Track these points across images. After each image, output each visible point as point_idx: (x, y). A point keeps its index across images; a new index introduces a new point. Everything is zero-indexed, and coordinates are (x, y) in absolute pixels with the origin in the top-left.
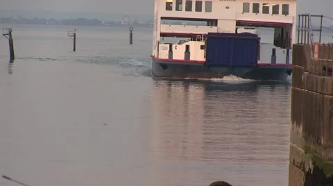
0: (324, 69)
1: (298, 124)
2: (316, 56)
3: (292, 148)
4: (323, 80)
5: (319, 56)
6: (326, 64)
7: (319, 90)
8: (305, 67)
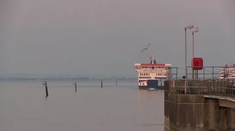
0: (177, 91)
1: (167, 117)
2: (174, 85)
3: (165, 128)
4: (177, 96)
5: (175, 86)
6: (178, 89)
7: (175, 101)
8: (169, 90)
